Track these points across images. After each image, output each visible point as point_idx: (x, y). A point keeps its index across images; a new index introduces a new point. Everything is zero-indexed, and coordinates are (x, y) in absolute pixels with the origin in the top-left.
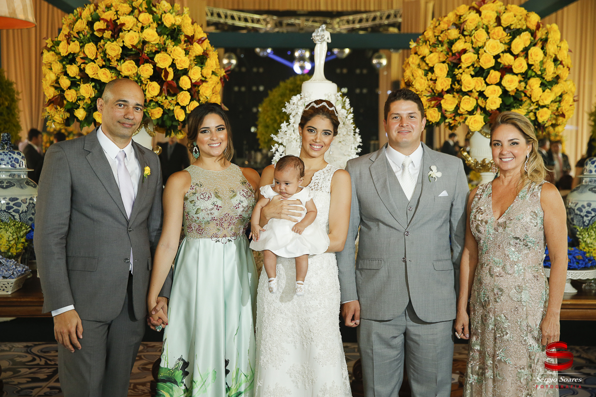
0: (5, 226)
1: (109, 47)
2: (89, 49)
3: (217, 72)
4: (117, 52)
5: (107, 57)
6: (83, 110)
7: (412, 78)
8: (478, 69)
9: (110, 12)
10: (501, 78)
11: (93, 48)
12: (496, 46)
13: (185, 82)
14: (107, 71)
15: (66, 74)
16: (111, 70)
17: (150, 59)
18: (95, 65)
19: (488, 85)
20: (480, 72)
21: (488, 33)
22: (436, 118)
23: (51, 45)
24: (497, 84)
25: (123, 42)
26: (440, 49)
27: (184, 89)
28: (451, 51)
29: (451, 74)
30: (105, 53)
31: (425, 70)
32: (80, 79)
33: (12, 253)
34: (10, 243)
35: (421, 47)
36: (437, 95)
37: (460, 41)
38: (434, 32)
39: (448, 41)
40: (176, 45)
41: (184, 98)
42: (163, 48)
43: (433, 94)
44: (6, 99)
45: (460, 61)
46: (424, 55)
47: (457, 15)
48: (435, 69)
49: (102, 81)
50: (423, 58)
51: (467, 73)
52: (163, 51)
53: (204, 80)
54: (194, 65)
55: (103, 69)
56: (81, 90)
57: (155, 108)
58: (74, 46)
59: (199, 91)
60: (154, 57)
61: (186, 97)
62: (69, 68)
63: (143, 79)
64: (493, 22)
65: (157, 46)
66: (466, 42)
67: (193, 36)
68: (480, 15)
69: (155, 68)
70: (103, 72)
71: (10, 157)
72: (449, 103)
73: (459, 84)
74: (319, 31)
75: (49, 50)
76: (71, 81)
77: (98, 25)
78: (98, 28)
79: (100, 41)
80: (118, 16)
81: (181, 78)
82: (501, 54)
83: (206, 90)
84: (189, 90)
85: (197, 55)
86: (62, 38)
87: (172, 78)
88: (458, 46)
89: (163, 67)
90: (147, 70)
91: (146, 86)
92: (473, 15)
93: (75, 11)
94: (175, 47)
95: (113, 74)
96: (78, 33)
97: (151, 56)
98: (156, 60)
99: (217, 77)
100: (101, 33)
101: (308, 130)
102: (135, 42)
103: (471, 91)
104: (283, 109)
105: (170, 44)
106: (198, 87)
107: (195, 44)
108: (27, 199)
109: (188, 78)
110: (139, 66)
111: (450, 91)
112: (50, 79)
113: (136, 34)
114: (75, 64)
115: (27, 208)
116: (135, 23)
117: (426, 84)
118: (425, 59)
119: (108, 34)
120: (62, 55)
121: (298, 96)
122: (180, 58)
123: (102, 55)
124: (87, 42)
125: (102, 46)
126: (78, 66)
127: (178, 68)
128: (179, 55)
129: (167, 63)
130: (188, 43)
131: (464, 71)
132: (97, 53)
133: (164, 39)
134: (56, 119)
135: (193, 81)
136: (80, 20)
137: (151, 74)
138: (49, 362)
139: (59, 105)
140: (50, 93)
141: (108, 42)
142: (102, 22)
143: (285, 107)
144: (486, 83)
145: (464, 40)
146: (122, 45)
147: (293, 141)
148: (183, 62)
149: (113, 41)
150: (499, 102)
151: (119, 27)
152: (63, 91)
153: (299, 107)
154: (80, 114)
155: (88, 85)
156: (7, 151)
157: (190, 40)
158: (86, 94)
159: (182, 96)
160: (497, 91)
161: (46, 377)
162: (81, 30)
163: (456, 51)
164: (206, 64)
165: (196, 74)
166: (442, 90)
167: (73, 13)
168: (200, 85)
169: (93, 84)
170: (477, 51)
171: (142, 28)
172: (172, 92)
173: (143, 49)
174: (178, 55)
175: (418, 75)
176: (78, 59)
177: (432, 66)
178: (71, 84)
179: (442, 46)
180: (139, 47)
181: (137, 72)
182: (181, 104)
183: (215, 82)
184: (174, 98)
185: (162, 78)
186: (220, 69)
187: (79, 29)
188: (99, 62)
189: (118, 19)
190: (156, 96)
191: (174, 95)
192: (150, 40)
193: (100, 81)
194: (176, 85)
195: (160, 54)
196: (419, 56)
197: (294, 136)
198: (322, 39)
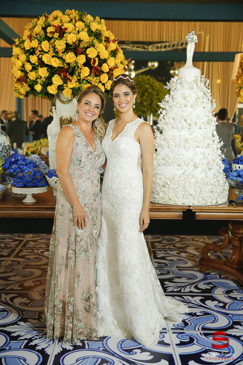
1: (58, 43)
2: (44, 45)
3: (124, 62)
4: (63, 47)
5: (56, 50)
6: (40, 85)
9: (56, 21)
11: (47, 44)
13: (105, 68)
14: (57, 59)
15: (29, 61)
16: (59, 59)
17: (84, 52)
18: (49, 56)
23: (18, 43)
25: (66, 40)
27: (105, 72)
30: (55, 48)
32: (38, 65)
41: (104, 78)
49: (53, 66)
52: (92, 46)
53: (116, 67)
54: (110, 56)
55: (54, 58)
56: (39, 72)
57: (86, 84)
58: (35, 43)
59: (113, 74)
62: (31, 58)
63: (79, 65)
65: (88, 43)
67: (109, 38)
69: (87, 57)
70: (54, 60)
74: (191, 35)
75: (17, 46)
76: (32, 66)
77: (49, 29)
78: (50, 31)
79: (51, 40)
80: (63, 23)
81: (103, 65)
83: (117, 73)
84: (108, 73)
85: (113, 50)
86: (25, 38)
87: (97, 65)
89: (91, 57)
90: (82, 59)
91: (81, 70)
93: (33, 21)
94: (99, 44)
95: (61, 61)
96: (36, 35)
97: (85, 50)
98: (87, 52)
99: (123, 65)
100: (52, 34)
102: (74, 41)
104: (165, 86)
105: (96, 42)
106: (112, 71)
107: (111, 42)
108: (2, 143)
109: (107, 65)
110: (77, 57)
112: (18, 65)
113: (75, 35)
114: (35, 55)
115: (2, 149)
116: (74, 28)
119: (56, 35)
120: (26, 49)
121: (176, 78)
122: (102, 52)
123: (53, 49)
124: (42, 40)
125: (52, 43)
126: (37, 56)
127: (101, 58)
128: (102, 50)
129: (95, 55)
130: (107, 42)
132: (49, 47)
133: (92, 39)
134: (22, 92)
135: (110, 67)
136: (37, 27)
137: (84, 62)
138: (7, 245)
139: (25, 82)
140: (19, 74)
141: (57, 40)
142: (52, 27)
146: (65, 43)
148: (105, 54)
149: (60, 40)
151: (63, 31)
152: (26, 73)
153: (177, 84)
154: (38, 88)
155: (43, 68)
157: (108, 40)
158: (43, 75)
159: (104, 76)
161: (7, 254)
162: (38, 33)
164: (117, 56)
167: (31, 22)
168: (114, 70)
169: (47, 68)
171: (78, 31)
172: (97, 74)
173: (79, 45)
176: (37, 52)
178: (32, 68)
180: (77, 44)
181: (75, 61)
182: (103, 82)
183: (122, 69)
184: (98, 78)
185: (91, 65)
186: (125, 60)
187: (37, 32)
188: (51, 53)
189: (62, 25)
190: (87, 77)
191: (99, 76)
192: (84, 39)
193: (52, 66)
194: (100, 68)
195: (90, 49)
197: (174, 103)
198: (192, 40)
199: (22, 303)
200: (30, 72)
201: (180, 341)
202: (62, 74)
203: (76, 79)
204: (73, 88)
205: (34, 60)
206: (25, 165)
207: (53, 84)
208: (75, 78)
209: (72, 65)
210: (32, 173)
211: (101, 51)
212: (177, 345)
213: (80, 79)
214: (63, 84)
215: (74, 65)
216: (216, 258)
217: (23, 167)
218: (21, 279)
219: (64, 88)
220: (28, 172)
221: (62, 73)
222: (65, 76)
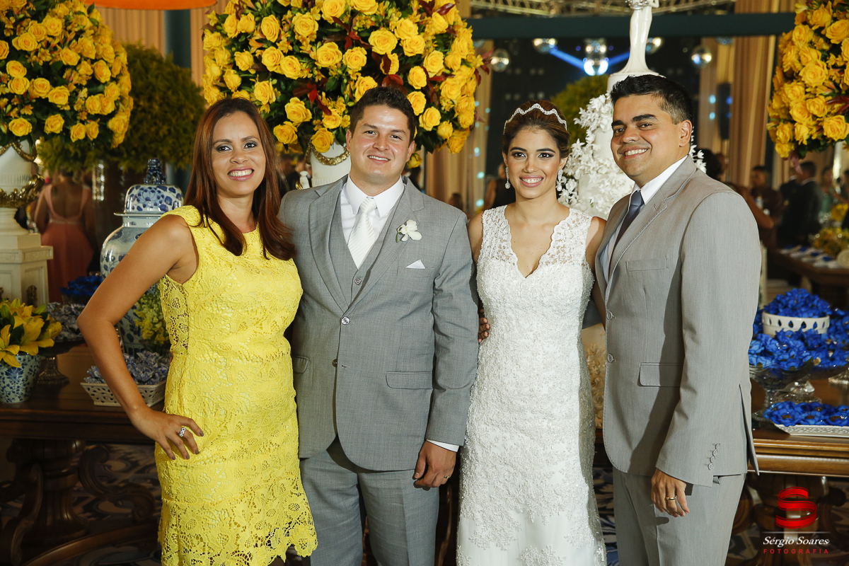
0: (149, 300)
1: (298, 21)
2: (268, 25)
3: (471, 61)
4: (311, 29)
5: (296, 37)
7: (798, 66)
11: (273, 23)
13: (417, 77)
14: (295, 60)
15: (235, 67)
16: (302, 59)
17: (362, 41)
18: (277, 52)
22: (842, 133)
23: (215, 22)
25: (321, 13)
27: (416, 88)
30: (292, 31)
31: (822, 51)
32: (256, 74)
33: (158, 342)
34: (155, 327)
35: (815, 12)
36: (843, 92)
40: (404, 16)
41: (416, 102)
42: (383, 21)
43: (837, 91)
44: (192, 111)
46: (822, 25)
48: (842, 48)
49: (287, 76)
50: (819, 32)
52: (384, 26)
53: (448, 74)
54: (432, 49)
55: (288, 57)
56: (255, 91)
58: (246, 21)
59: (440, 91)
60: (368, 37)
61: (418, 101)
62: (238, 57)
63: (350, 72)
65: (373, 19)
67: (433, 4)
69: (369, 53)
70: (288, 63)
71: (160, 195)
75: (213, 30)
76: (242, 78)
79: (286, 13)
81: (412, 71)
83: (452, 89)
84: (423, 90)
85: (439, 33)
86: (230, 10)
87: (397, 70)
89: (382, 53)
90: (356, 59)
91: (355, 84)
94: (402, 19)
95: (304, 65)
97: (364, 35)
98: (371, 41)
99: (469, 69)
101: (513, 155)
102: (339, 14)
104: (575, 119)
105: (394, 15)
106: (439, 84)
107: (435, 14)
109: (422, 70)
110: (343, 53)
112: (211, 75)
114: (249, 50)
117: (824, 74)
118: (823, 32)
119: (297, 1)
120: (230, 36)
121: (602, 98)
122: (410, 38)
123: (289, 36)
124: (266, 14)
125: (288, 21)
126: (252, 54)
127: (406, 53)
128: (409, 33)
129: (389, 46)
130: (424, 14)
132: (280, 31)
133: (385, 7)
135: (431, 76)
137: (364, 65)
140: (213, 96)
141: (298, 14)
143: (579, 116)
146: (318, 19)
147: (592, 172)
148: (415, 44)
149: (306, 12)
153: (602, 115)
155: (265, 82)
156: (155, 186)
157: (428, 9)
158: (263, 98)
164: (453, 47)
165: (435, 64)
168: (442, 82)
169: (275, 81)
173: (351, 24)
174: (407, 33)
175: (810, 59)
176: (252, 42)
177: (838, 43)
178: (242, 82)
181: (341, 62)
183: (466, 77)
185: (381, 71)
186: (476, 55)
188: (283, 46)
192: (363, 9)
193: (284, 75)
194: (401, 80)
195: (377, 31)
196: (811, 27)
197: (593, 164)
198: (644, 2)
200: (236, 91)
202: (309, 96)
203: (342, 106)
204: (338, 128)
205: (244, 63)
207: (289, 120)
208: (340, 106)
209: (334, 74)
214: (312, 120)
215: (337, 72)
221: (309, 92)
222: (317, 102)
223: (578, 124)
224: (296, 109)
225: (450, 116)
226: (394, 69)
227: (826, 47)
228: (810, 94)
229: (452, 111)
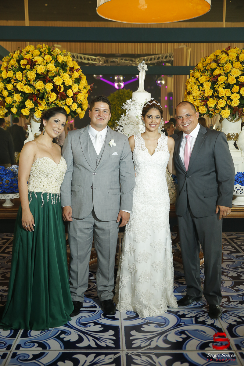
1: (29, 73)
2: (18, 75)
3: (86, 87)
4: (33, 76)
5: (28, 79)
6: (15, 108)
7: (191, 90)
8: (227, 85)
9: (29, 55)
10: (240, 89)
11: (20, 74)
12: (237, 72)
13: (70, 93)
14: (29, 87)
15: (6, 88)
16: (31, 86)
17: (51, 81)
18: (22, 84)
19: (232, 93)
20: (228, 86)
21: (232, 65)
22: (204, 111)
24: (237, 93)
25: (37, 71)
26: (206, 74)
27: (70, 96)
28: (213, 75)
29: (213, 88)
31: (198, 85)
32: (14, 91)
35: (196, 73)
36: (205, 99)
37: (217, 69)
38: (203, 65)
39: (211, 69)
40: (65, 72)
41: (69, 101)
42: (58, 74)
43: (203, 98)
45: (217, 80)
47: (215, 55)
48: (204, 85)
49: (26, 92)
50: (197, 79)
51: (221, 87)
52: (58, 76)
53: (80, 92)
54: (74, 83)
55: (26, 86)
56: (14, 97)
58: (10, 73)
59: (77, 97)
61: (70, 101)
62: (7, 86)
63: (47, 91)
64: (235, 59)
65: (55, 73)
66: (220, 70)
67: (73, 68)
68: (228, 55)
69: (54, 85)
70: (26, 88)
72: (211, 103)
73: (217, 93)
74: (142, 64)
77: (22, 62)
78: (23, 63)
79: (24, 71)
80: (34, 57)
81: (68, 91)
82: (240, 77)
83: (81, 97)
84: (72, 97)
85: (76, 78)
86: (3, 69)
88: (217, 72)
89: (58, 85)
90: (50, 86)
91: (49, 95)
92: (224, 56)
93: (9, 54)
95: (32, 88)
96: (12, 66)
97: (52, 78)
98: (54, 80)
99: (86, 90)
100: (25, 66)
101: (148, 117)
102: (43, 71)
103: (223, 97)
105: (61, 72)
106: (77, 95)
107: (75, 71)
109: (71, 90)
110: (45, 84)
111: (212, 97)
113: (44, 66)
114: (11, 83)
116: (43, 61)
117: (199, 93)
118: (198, 79)
119: (28, 67)
121: (131, 100)
123: (26, 78)
124: (17, 71)
125: (25, 73)
126: (13, 84)
127: (66, 85)
129: (60, 82)
130: (71, 71)
131: (220, 86)
132: (22, 77)
133: (58, 69)
135: (74, 92)
136: (12, 59)
137: (52, 89)
139: (2, 106)
141: (29, 71)
142: (25, 60)
143: (123, 106)
144: (231, 92)
145: (220, 69)
146: (36, 73)
148: (69, 82)
149: (31, 71)
150: (238, 102)
151: (34, 63)
152: (4, 98)
153: (131, 106)
154: (14, 110)
155: (18, 94)
158: (17, 100)
159: (69, 100)
160: (237, 96)
163: (215, 75)
164: (81, 82)
165: (75, 88)
166: (208, 96)
167: (8, 55)
169: (21, 94)
170: (226, 75)
171: (47, 63)
172: (63, 98)
173: (47, 75)
174: (66, 78)
175: (195, 88)
176: (12, 81)
177: (202, 83)
178: (9, 94)
179: (207, 72)
180: (45, 73)
181: (44, 88)
182: (68, 105)
183: (85, 93)
184: (64, 101)
185: (58, 91)
186: (88, 85)
187: (12, 64)
188: (24, 82)
189: (33, 58)
190: (54, 100)
191: (64, 99)
192: (51, 70)
194: (65, 94)
195: (56, 77)
196: (195, 78)
197: (129, 122)
198: (143, 69)
199: (3, 290)
200: (7, 97)
201: (128, 316)
202: (33, 99)
204: (43, 110)
205: (10, 88)
206: (5, 175)
207: (26, 107)
208: (44, 102)
209: (42, 92)
210: (10, 182)
211: (66, 79)
212: (124, 319)
213: (49, 103)
214: (34, 107)
216: (175, 251)
217: (4, 176)
218: (4, 271)
219: (36, 110)
220: (7, 180)
221: (33, 98)
222: (36, 101)
223: (123, 108)
224: (29, 104)
225: (80, 106)
226: (62, 90)
227: (199, 84)
228: (195, 99)
229: (81, 104)
